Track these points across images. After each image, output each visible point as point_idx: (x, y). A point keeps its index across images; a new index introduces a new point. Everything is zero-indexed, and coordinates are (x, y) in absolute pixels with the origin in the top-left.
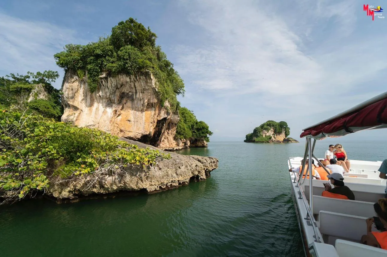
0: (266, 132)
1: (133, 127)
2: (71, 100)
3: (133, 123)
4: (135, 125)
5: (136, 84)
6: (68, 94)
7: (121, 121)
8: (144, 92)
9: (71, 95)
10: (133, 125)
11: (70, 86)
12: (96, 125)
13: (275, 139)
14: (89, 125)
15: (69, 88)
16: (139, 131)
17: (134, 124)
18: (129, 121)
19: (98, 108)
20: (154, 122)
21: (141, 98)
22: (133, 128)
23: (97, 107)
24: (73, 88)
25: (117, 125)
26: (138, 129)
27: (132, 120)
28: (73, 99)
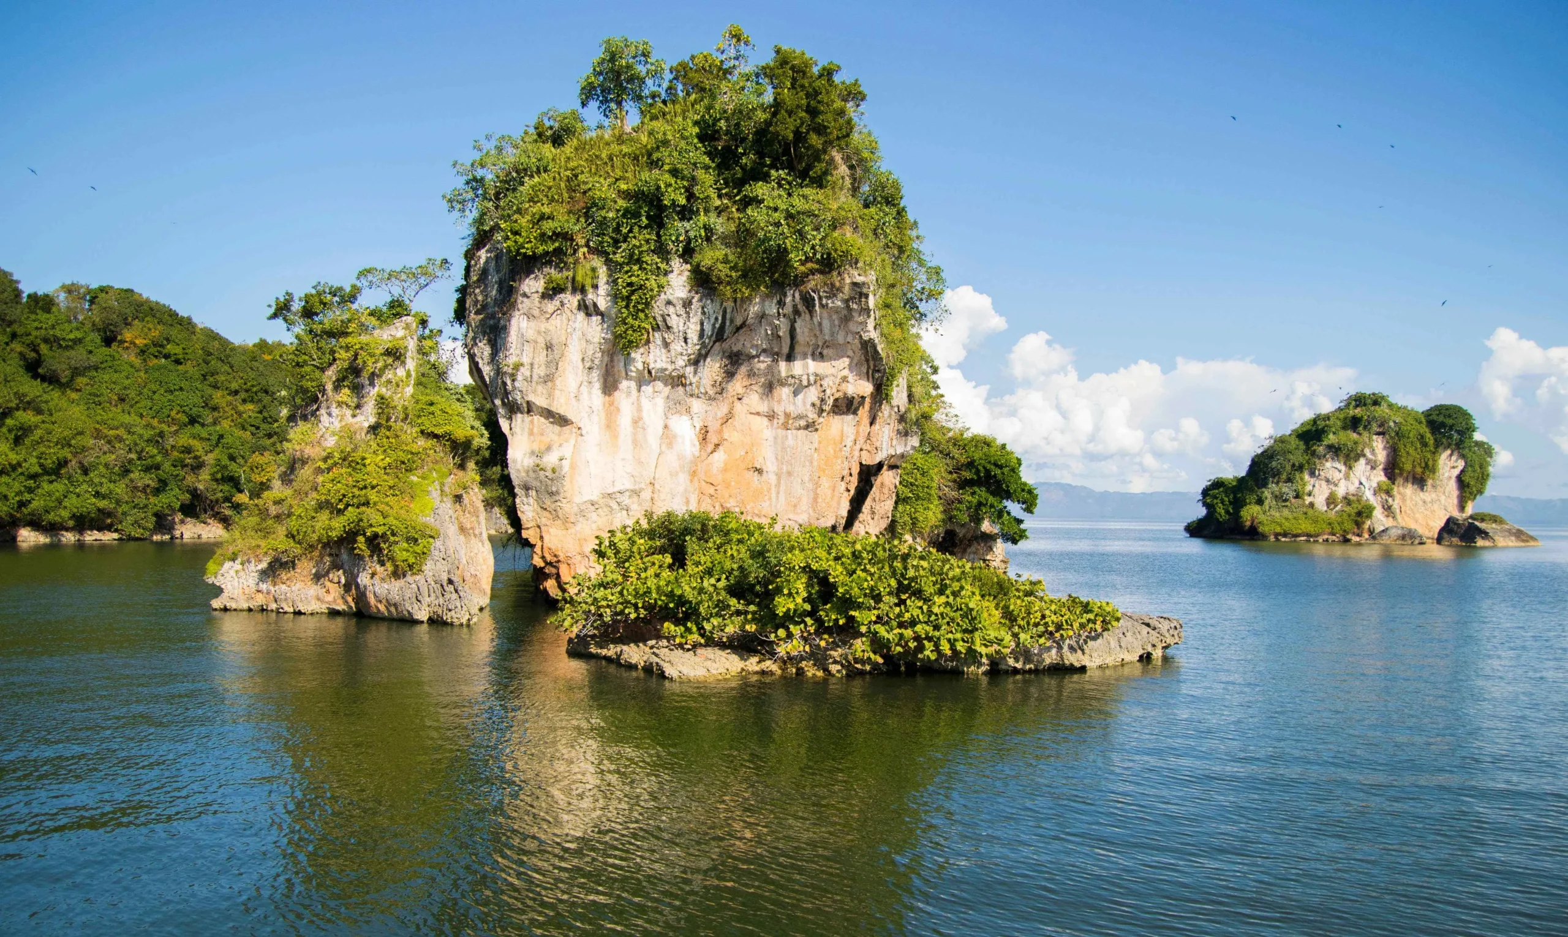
0: (1337, 476)
1: (774, 495)
2: (540, 388)
3: (773, 479)
4: (782, 488)
5: (798, 325)
6: (532, 364)
7: (725, 470)
8: (825, 352)
9: (543, 367)
10: (773, 489)
11: (539, 332)
12: (641, 490)
13: (1389, 523)
14: (616, 489)
15: (536, 342)
16: (797, 514)
17: (778, 485)
18: (759, 471)
19: (640, 418)
20: (851, 475)
21: (812, 378)
22: (774, 500)
23: (636, 414)
24: (554, 342)
25: (711, 490)
26: (795, 506)
27: (770, 466)
28: (549, 384)
